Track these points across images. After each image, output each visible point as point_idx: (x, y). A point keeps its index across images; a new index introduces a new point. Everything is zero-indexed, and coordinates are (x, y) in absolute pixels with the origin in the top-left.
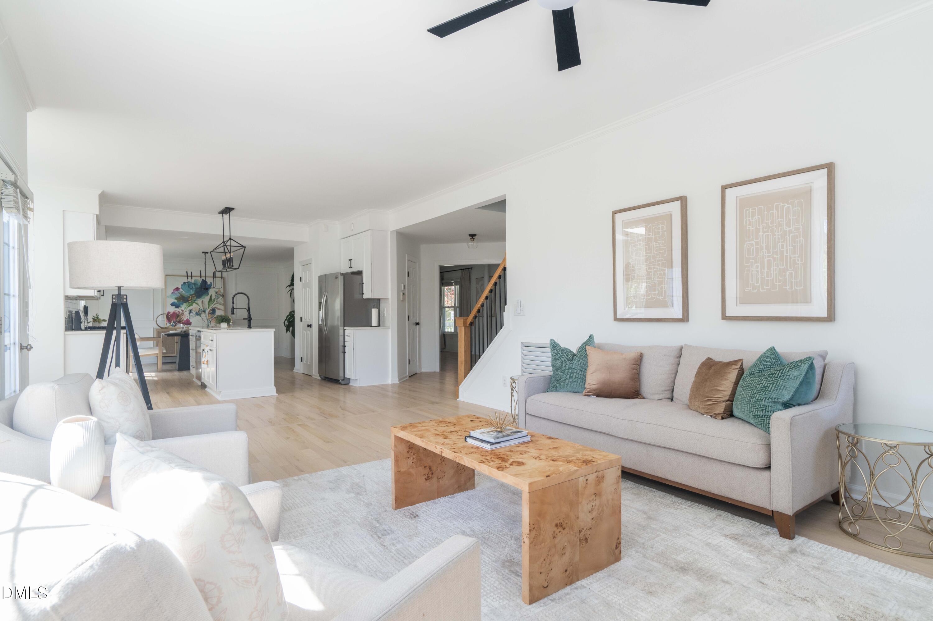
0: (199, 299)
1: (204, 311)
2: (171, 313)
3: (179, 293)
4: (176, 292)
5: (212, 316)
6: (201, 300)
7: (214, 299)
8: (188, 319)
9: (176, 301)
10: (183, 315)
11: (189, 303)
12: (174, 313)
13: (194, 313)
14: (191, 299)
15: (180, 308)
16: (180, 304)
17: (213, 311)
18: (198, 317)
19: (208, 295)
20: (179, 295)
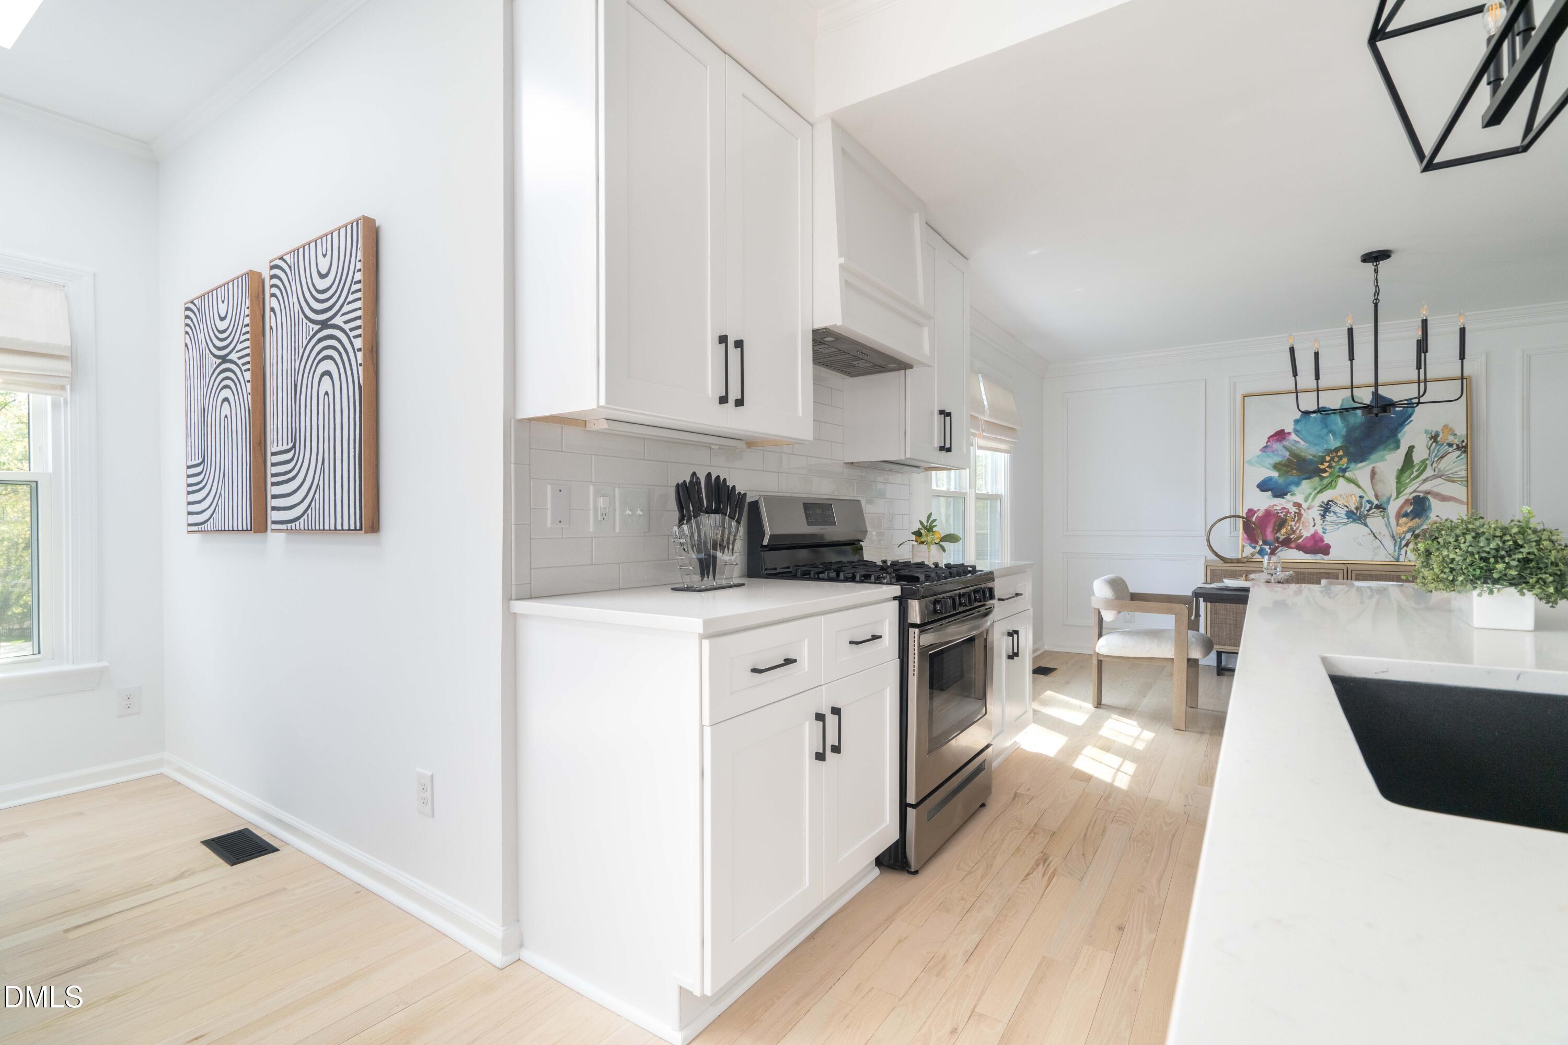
0: (1360, 465)
1: (1377, 507)
2: (1260, 514)
3: (1284, 447)
4: (1277, 446)
5: (1411, 524)
6: (1370, 468)
7: (1423, 461)
8: (1316, 532)
9: (1275, 474)
10: (1300, 519)
11: (1322, 478)
12: (1268, 514)
13: (1342, 512)
14: (1330, 467)
15: (1288, 497)
16: (1290, 484)
17: (1419, 506)
18: (1356, 529)
19: (1398, 447)
20: (1287, 454)
